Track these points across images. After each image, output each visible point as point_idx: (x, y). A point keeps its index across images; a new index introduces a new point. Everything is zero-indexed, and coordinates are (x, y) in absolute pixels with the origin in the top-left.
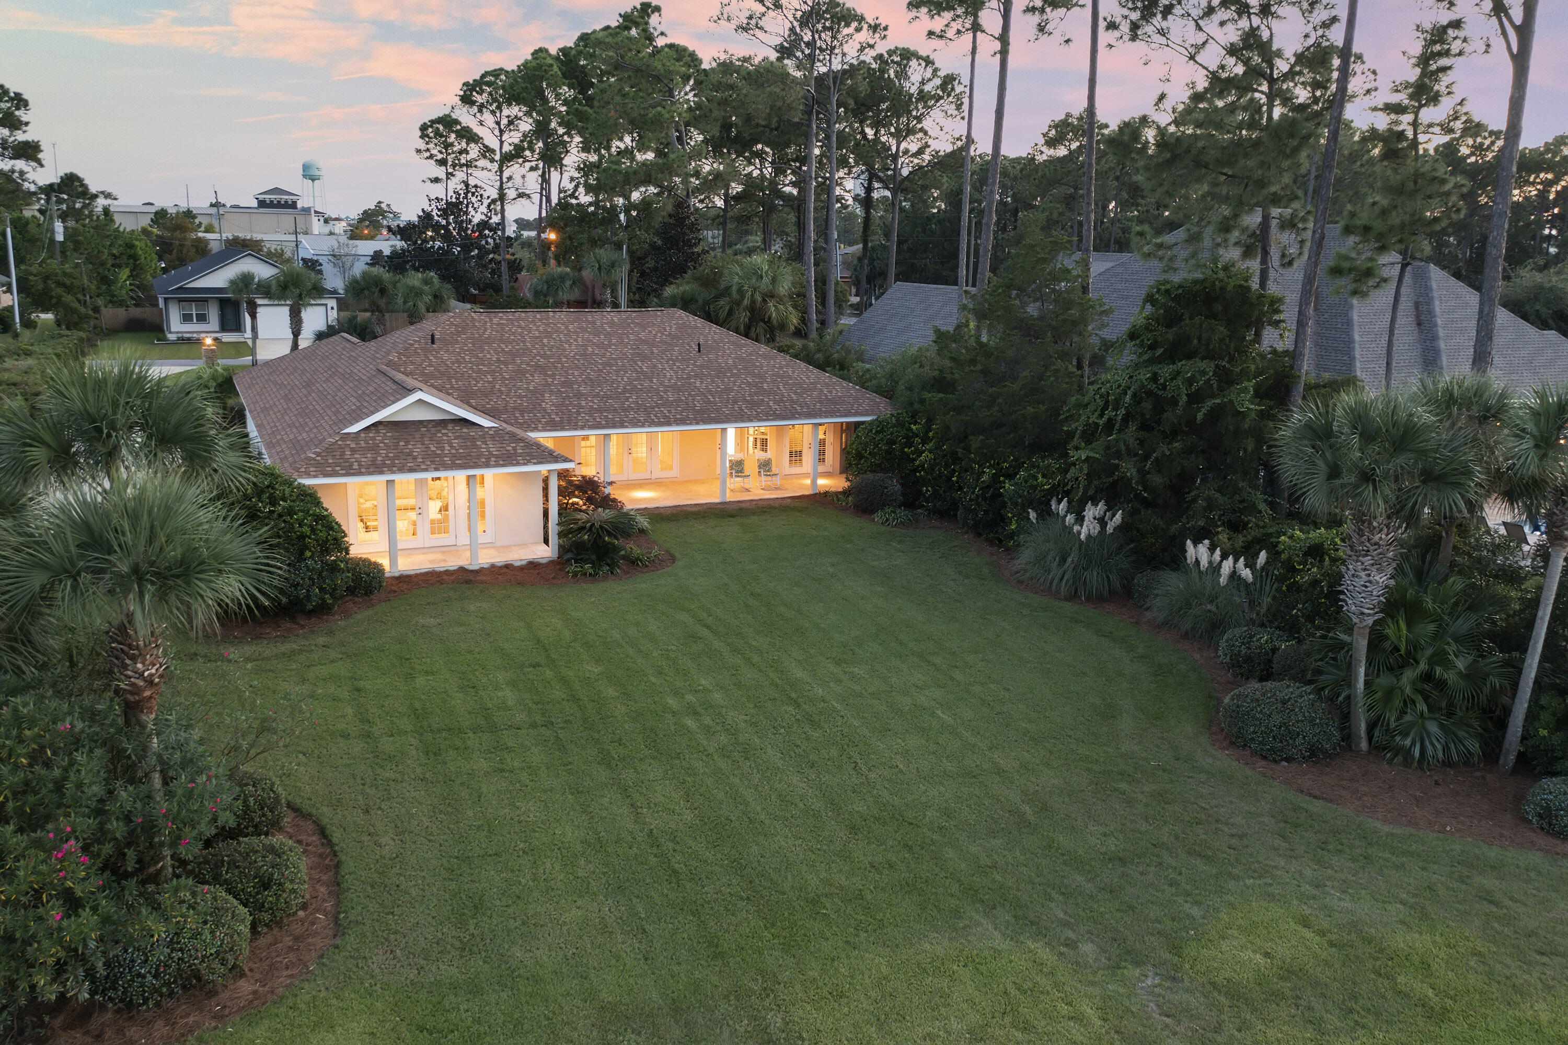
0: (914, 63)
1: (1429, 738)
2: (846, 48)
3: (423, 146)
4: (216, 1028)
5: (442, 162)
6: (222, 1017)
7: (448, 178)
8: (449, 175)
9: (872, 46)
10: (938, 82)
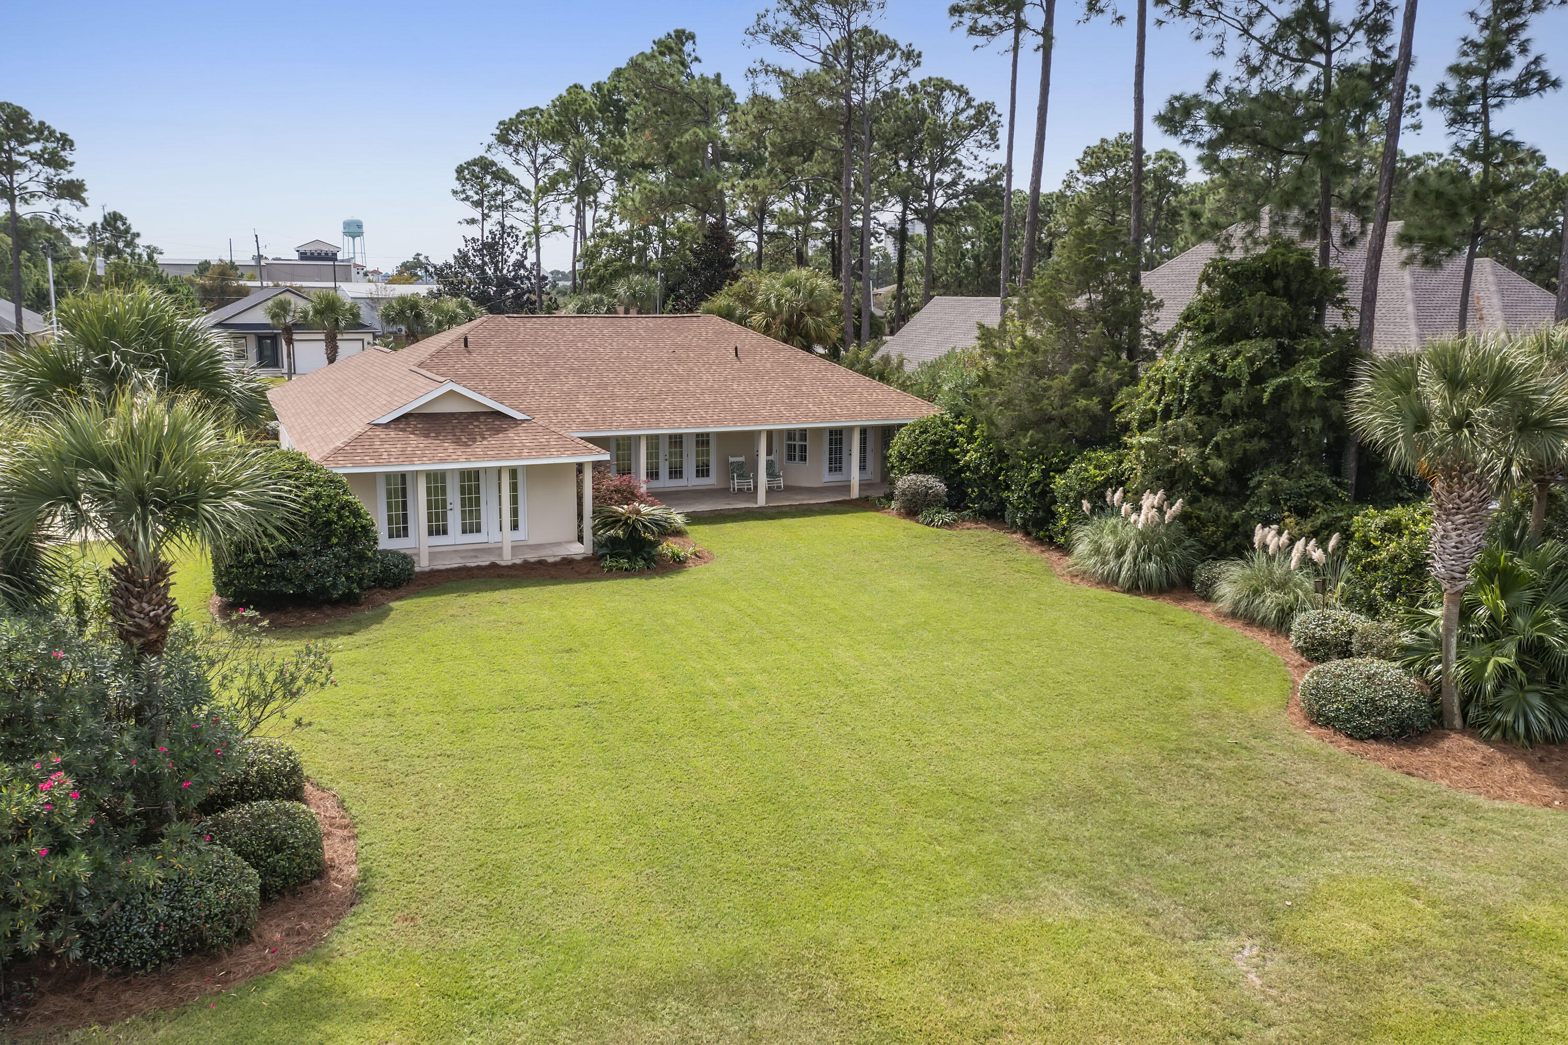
0: (947, 93)
1: (1533, 712)
2: (879, 76)
3: (459, 188)
4: (219, 993)
5: (478, 204)
6: (226, 982)
7: (483, 219)
8: (485, 217)
9: (905, 74)
10: (971, 112)
